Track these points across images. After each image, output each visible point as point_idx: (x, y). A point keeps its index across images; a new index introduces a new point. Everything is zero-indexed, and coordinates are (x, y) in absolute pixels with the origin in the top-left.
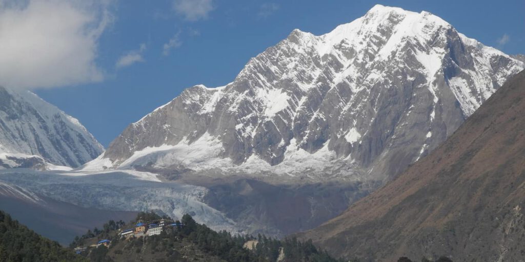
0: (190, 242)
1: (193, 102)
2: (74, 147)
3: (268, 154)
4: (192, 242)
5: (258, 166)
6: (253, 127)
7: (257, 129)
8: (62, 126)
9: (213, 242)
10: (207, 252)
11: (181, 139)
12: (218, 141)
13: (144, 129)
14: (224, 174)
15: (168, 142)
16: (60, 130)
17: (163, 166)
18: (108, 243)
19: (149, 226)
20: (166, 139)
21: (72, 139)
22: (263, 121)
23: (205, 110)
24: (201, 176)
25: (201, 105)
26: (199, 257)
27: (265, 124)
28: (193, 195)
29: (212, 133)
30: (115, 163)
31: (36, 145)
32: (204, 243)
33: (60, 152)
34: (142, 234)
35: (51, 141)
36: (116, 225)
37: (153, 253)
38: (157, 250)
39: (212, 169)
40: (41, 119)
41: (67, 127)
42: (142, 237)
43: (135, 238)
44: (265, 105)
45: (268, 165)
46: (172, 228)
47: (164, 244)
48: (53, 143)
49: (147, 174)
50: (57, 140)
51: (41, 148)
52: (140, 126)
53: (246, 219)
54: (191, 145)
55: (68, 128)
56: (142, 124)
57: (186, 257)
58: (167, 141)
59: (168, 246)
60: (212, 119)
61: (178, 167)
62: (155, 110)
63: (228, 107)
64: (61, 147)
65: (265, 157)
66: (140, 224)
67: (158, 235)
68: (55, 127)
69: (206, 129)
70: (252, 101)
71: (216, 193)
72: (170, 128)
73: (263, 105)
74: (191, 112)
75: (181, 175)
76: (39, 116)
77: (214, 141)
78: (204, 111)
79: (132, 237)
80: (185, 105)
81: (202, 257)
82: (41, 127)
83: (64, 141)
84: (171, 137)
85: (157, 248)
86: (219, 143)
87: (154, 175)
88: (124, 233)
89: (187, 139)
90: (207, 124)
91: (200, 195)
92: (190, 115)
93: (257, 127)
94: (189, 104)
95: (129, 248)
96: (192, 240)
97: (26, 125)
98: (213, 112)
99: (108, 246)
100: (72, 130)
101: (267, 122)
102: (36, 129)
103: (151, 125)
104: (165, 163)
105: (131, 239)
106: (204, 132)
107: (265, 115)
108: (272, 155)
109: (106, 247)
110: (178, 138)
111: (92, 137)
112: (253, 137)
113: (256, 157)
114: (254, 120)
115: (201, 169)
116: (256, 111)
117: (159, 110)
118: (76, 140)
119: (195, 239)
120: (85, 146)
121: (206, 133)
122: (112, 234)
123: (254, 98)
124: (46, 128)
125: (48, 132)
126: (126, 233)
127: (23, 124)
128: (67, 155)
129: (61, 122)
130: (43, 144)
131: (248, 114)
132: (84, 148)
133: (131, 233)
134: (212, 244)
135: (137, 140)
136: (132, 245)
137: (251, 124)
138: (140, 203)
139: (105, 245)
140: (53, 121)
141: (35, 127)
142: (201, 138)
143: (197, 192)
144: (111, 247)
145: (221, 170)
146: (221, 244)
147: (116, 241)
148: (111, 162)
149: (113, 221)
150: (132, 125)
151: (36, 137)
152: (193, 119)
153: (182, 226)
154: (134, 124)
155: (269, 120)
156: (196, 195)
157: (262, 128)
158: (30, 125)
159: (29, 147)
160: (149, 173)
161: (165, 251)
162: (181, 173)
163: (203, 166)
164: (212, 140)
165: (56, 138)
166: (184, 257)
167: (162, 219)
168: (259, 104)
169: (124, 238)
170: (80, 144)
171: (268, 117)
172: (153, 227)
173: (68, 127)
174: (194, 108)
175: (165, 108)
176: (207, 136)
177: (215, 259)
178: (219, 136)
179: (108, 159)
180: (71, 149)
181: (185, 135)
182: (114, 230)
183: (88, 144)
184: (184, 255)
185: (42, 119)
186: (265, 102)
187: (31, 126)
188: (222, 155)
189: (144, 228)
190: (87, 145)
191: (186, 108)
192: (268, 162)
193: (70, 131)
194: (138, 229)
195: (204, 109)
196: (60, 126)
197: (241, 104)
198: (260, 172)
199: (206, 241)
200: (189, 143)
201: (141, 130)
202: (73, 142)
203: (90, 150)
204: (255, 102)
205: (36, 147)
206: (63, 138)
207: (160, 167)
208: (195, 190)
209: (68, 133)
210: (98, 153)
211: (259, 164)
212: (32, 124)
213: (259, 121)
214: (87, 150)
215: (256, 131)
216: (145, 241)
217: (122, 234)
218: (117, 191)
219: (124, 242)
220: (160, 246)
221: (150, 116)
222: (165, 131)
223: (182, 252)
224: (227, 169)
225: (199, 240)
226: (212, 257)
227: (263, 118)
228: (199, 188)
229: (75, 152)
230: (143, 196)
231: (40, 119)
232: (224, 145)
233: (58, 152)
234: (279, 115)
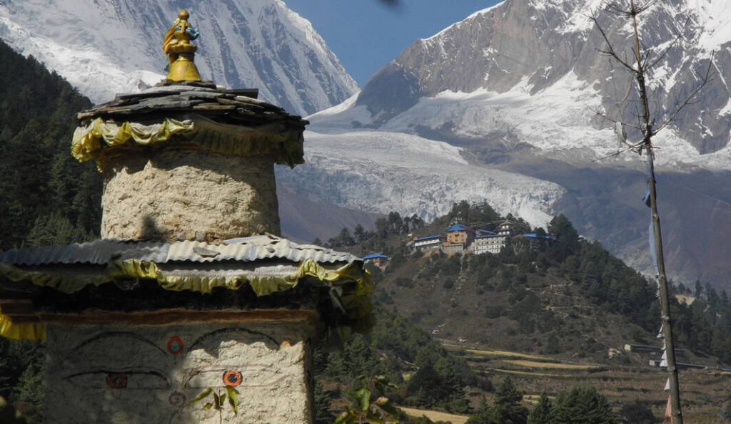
0: (563, 276)
1: (550, 6)
2: (298, 78)
3: (695, 128)
4: (567, 276)
5: (671, 152)
6: (670, 69)
7: (678, 75)
8: (278, 32)
9: (614, 281)
10: (599, 303)
11: (519, 80)
12: (593, 92)
13: (444, 53)
14: (599, 161)
15: (491, 84)
16: (274, 40)
17: (476, 134)
18: (383, 261)
19: (477, 232)
20: (486, 79)
21: (295, 60)
22: (692, 58)
23: (574, 24)
24: (551, 161)
25: (566, 14)
26: (582, 311)
27: (696, 65)
28: (531, 197)
29: (583, 74)
30: (377, 117)
31: (222, 65)
32: (594, 283)
33: (269, 85)
34: (460, 249)
35: (254, 59)
36: (404, 223)
37: (481, 293)
38: (491, 288)
39: (575, 148)
40: (238, 12)
41: (287, 34)
42: (458, 255)
43: (443, 255)
44: (701, 25)
45: (693, 150)
46: (526, 241)
47: (507, 275)
48: (257, 65)
49: (441, 146)
50: (265, 58)
51: (231, 71)
52: (436, 45)
53: (637, 258)
54: (537, 95)
55: (289, 37)
56: (441, 43)
57: (553, 308)
58: (488, 81)
59: (514, 280)
60: (585, 46)
61: (505, 138)
62: (470, 17)
63: (623, 22)
64: (271, 74)
65: (688, 134)
66: (457, 227)
67: (495, 255)
68: (264, 34)
69: (571, 66)
70: (674, 15)
71: (579, 198)
72: (497, 56)
73: (696, 25)
74: (544, 27)
75: (510, 154)
76: (234, 6)
77: (585, 91)
78: (571, 27)
79: (438, 252)
80: (532, 11)
81: (589, 313)
82: (235, 30)
83: (278, 63)
84: (496, 73)
85: (490, 282)
86: (595, 96)
87: (455, 149)
88: (421, 244)
89: (529, 83)
90: (574, 56)
91: (547, 199)
92: (540, 34)
93: (678, 70)
94: (541, 10)
95: (428, 277)
96: (566, 272)
97: (207, 22)
98: (588, 31)
99: (383, 268)
100: (297, 41)
101: (702, 61)
102: (225, 33)
103: (458, 46)
104: (479, 126)
105: (435, 256)
106: (566, 71)
107: (698, 47)
108: (704, 131)
109: (377, 269)
110: (510, 79)
111: (337, 60)
112: (667, 89)
113: (670, 132)
114: (673, 55)
115: (552, 146)
116: (680, 36)
117: (479, 18)
118: (303, 62)
119: (577, 272)
120: (320, 78)
121: (571, 72)
122: (394, 243)
123: (679, 9)
124: (245, 32)
125: (248, 42)
126: (425, 243)
127: (201, 19)
128: (282, 93)
129: (277, 24)
130: (237, 64)
131: (663, 41)
132: (318, 81)
133: (436, 244)
134: (612, 286)
135: (428, 73)
136: (435, 271)
137: (666, 63)
138: (421, 203)
139: (377, 264)
140: (260, 19)
141: (223, 28)
142: (560, 83)
143: (539, 193)
144: (387, 271)
145: (594, 153)
146: (633, 289)
147: (400, 257)
148: (370, 114)
149: (397, 214)
150: (421, 42)
151: (225, 48)
152: (546, 42)
153: (550, 240)
154: (424, 41)
155: (706, 56)
156: (537, 198)
157: (689, 73)
158: (214, 23)
159: (208, 68)
160: (445, 144)
161: (508, 290)
162: (511, 150)
163: (557, 141)
164: (581, 89)
165: (264, 55)
166: (547, 308)
167: (507, 222)
168: (688, 22)
169: (419, 254)
170: (311, 72)
171: (703, 51)
172: (485, 235)
173: (291, 34)
174: (549, 19)
175: (491, 15)
176: (571, 78)
177: (616, 320)
178: (597, 81)
179: (364, 107)
180: (292, 81)
181: (526, 72)
182: (398, 234)
183: (326, 73)
184: (548, 303)
185: (240, 13)
186: (701, 20)
187: (217, 24)
188: (600, 121)
189: (465, 236)
190: (323, 76)
191: (533, 18)
192: (694, 144)
193: (293, 42)
194: (451, 237)
195: (571, 23)
196: (273, 32)
197: (650, 18)
198: (675, 164)
199: (600, 280)
200: (533, 92)
201: (438, 53)
202: (297, 67)
203: (329, 85)
204: (679, 17)
205: (223, 70)
206: (277, 55)
207: (468, 134)
208: (536, 188)
209: (288, 47)
210: (345, 95)
211: (674, 149)
212: (219, 21)
213: (685, 59)
214: (323, 86)
215: (676, 79)
216: (466, 265)
217: (417, 244)
218: (377, 174)
219: (420, 262)
220: (497, 280)
221: (459, 27)
222: (487, 62)
223: (545, 296)
224: (607, 151)
225: (585, 275)
226: (610, 315)
227: (693, 53)
228: (544, 184)
229: (298, 86)
230: (428, 189)
231: (236, 14)
232: (605, 101)
233: (265, 84)
234: (728, 48)
